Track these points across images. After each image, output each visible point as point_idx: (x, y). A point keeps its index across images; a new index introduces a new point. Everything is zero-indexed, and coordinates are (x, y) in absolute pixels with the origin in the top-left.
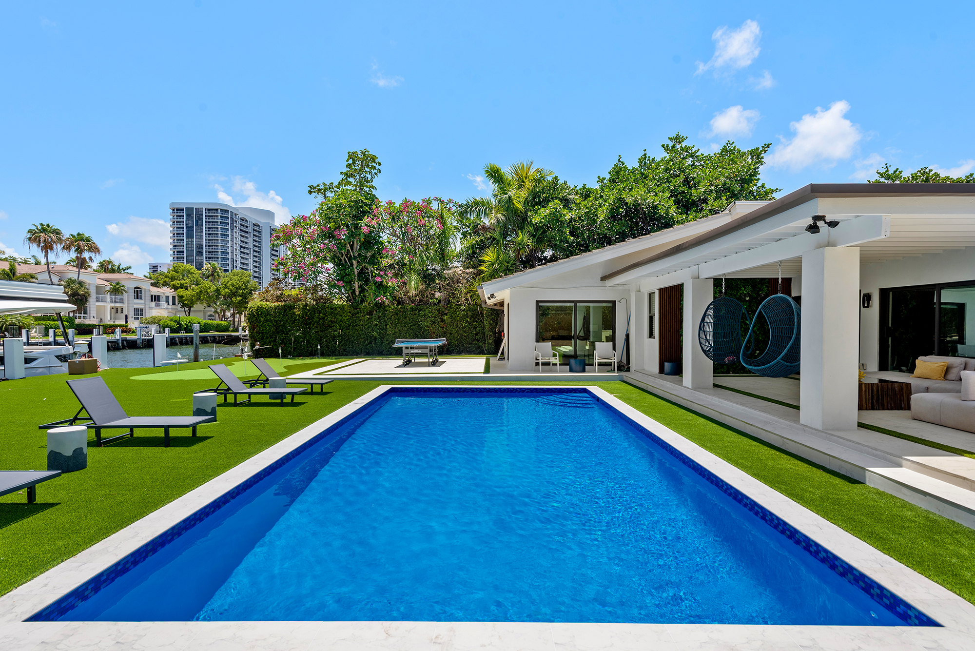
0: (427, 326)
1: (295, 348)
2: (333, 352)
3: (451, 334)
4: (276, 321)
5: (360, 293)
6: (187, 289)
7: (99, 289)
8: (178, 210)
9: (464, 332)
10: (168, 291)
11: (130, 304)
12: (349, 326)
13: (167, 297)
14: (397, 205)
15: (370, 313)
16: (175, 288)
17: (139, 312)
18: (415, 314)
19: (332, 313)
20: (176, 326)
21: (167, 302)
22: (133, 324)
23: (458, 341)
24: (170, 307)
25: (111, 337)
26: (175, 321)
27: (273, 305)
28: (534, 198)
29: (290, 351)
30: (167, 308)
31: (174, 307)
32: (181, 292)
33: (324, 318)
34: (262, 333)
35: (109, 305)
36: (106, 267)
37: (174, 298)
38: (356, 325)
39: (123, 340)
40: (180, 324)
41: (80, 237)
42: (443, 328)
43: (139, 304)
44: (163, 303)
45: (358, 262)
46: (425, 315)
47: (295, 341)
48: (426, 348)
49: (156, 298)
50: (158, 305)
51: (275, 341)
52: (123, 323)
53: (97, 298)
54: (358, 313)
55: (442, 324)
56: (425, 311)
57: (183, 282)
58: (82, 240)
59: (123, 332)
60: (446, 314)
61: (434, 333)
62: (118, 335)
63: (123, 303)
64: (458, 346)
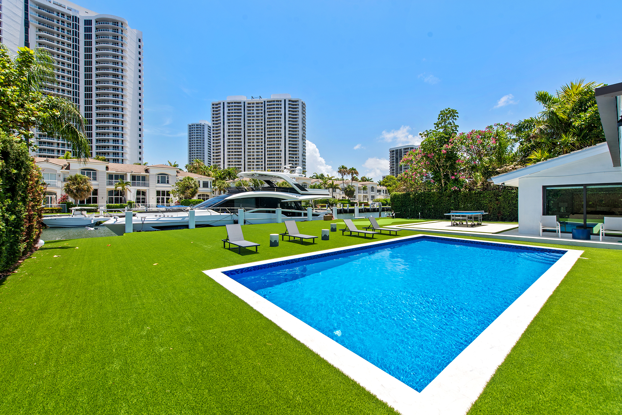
0: (486, 204)
1: (410, 214)
2: (430, 217)
3: (504, 208)
4: (402, 201)
5: (445, 185)
6: (391, 187)
7: (359, 189)
8: (392, 151)
9: (515, 207)
10: (384, 188)
11: (370, 194)
12: (437, 203)
13: (383, 190)
14: (466, 134)
15: (450, 196)
16: (387, 186)
17: (373, 197)
18: (477, 196)
19: (428, 197)
20: (385, 203)
21: (383, 192)
22: (370, 202)
23: (510, 213)
24: (384, 194)
25: (361, 207)
26: (385, 201)
27: (400, 193)
28: (581, 107)
29: (408, 215)
30: (383, 195)
31: (386, 194)
32: (389, 188)
33: (424, 199)
34: (396, 207)
35: (362, 195)
36: (364, 180)
37: (386, 190)
38: (441, 203)
39: (365, 209)
40: (387, 202)
41: (353, 169)
42: (497, 204)
43: (373, 194)
44: (382, 193)
45: (443, 169)
46: (484, 197)
47: (410, 211)
48: (465, 216)
49: (379, 191)
50: (380, 194)
51: (401, 210)
52: (367, 202)
53: (359, 192)
54: (442, 196)
55: (497, 202)
56: (484, 194)
57: (389, 183)
58: (353, 170)
59: (365, 205)
60: (500, 196)
61: (491, 207)
62: (363, 207)
63: (367, 193)
64: (509, 216)
